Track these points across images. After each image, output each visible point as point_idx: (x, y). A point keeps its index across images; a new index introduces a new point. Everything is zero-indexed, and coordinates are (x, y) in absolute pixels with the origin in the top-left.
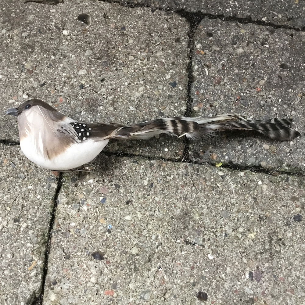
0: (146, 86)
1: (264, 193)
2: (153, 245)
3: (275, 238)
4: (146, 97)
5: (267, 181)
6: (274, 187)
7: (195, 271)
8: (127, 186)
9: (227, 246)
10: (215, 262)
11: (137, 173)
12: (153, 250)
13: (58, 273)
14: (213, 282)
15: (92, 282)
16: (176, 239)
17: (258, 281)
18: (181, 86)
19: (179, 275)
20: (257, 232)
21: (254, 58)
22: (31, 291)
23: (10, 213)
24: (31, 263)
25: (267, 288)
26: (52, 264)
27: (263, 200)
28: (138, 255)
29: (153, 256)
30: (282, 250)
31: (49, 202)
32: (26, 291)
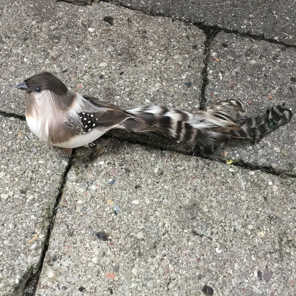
0: (162, 83)
1: (275, 194)
2: (159, 232)
3: (285, 239)
4: (162, 92)
5: (277, 182)
6: (285, 188)
7: (201, 263)
8: (138, 172)
9: (236, 242)
10: (223, 257)
11: (148, 160)
12: (159, 237)
13: (59, 249)
14: (220, 276)
15: (93, 263)
16: (184, 229)
17: (267, 281)
18: (196, 87)
19: (185, 265)
20: (267, 231)
21: (266, 70)
22: (29, 264)
23: (18, 184)
24: (33, 235)
25: (276, 290)
26: (54, 239)
27: (273, 200)
28: (143, 240)
29: (159, 243)
30: (292, 252)
31: (59, 178)
32: (24, 264)
